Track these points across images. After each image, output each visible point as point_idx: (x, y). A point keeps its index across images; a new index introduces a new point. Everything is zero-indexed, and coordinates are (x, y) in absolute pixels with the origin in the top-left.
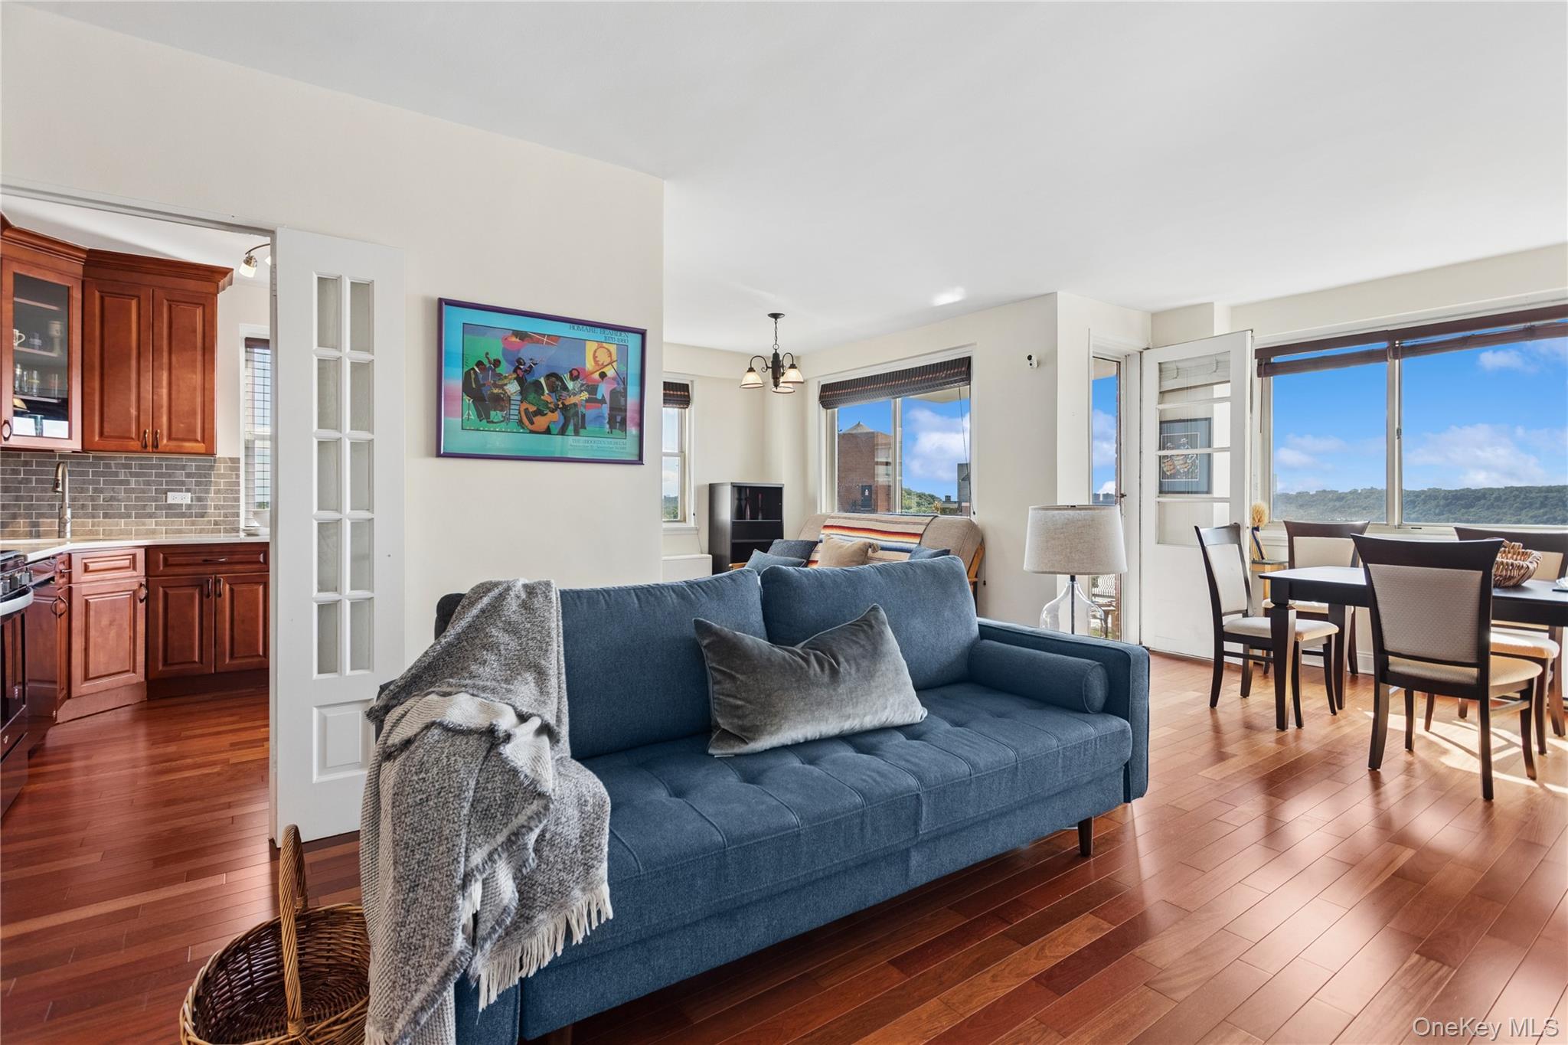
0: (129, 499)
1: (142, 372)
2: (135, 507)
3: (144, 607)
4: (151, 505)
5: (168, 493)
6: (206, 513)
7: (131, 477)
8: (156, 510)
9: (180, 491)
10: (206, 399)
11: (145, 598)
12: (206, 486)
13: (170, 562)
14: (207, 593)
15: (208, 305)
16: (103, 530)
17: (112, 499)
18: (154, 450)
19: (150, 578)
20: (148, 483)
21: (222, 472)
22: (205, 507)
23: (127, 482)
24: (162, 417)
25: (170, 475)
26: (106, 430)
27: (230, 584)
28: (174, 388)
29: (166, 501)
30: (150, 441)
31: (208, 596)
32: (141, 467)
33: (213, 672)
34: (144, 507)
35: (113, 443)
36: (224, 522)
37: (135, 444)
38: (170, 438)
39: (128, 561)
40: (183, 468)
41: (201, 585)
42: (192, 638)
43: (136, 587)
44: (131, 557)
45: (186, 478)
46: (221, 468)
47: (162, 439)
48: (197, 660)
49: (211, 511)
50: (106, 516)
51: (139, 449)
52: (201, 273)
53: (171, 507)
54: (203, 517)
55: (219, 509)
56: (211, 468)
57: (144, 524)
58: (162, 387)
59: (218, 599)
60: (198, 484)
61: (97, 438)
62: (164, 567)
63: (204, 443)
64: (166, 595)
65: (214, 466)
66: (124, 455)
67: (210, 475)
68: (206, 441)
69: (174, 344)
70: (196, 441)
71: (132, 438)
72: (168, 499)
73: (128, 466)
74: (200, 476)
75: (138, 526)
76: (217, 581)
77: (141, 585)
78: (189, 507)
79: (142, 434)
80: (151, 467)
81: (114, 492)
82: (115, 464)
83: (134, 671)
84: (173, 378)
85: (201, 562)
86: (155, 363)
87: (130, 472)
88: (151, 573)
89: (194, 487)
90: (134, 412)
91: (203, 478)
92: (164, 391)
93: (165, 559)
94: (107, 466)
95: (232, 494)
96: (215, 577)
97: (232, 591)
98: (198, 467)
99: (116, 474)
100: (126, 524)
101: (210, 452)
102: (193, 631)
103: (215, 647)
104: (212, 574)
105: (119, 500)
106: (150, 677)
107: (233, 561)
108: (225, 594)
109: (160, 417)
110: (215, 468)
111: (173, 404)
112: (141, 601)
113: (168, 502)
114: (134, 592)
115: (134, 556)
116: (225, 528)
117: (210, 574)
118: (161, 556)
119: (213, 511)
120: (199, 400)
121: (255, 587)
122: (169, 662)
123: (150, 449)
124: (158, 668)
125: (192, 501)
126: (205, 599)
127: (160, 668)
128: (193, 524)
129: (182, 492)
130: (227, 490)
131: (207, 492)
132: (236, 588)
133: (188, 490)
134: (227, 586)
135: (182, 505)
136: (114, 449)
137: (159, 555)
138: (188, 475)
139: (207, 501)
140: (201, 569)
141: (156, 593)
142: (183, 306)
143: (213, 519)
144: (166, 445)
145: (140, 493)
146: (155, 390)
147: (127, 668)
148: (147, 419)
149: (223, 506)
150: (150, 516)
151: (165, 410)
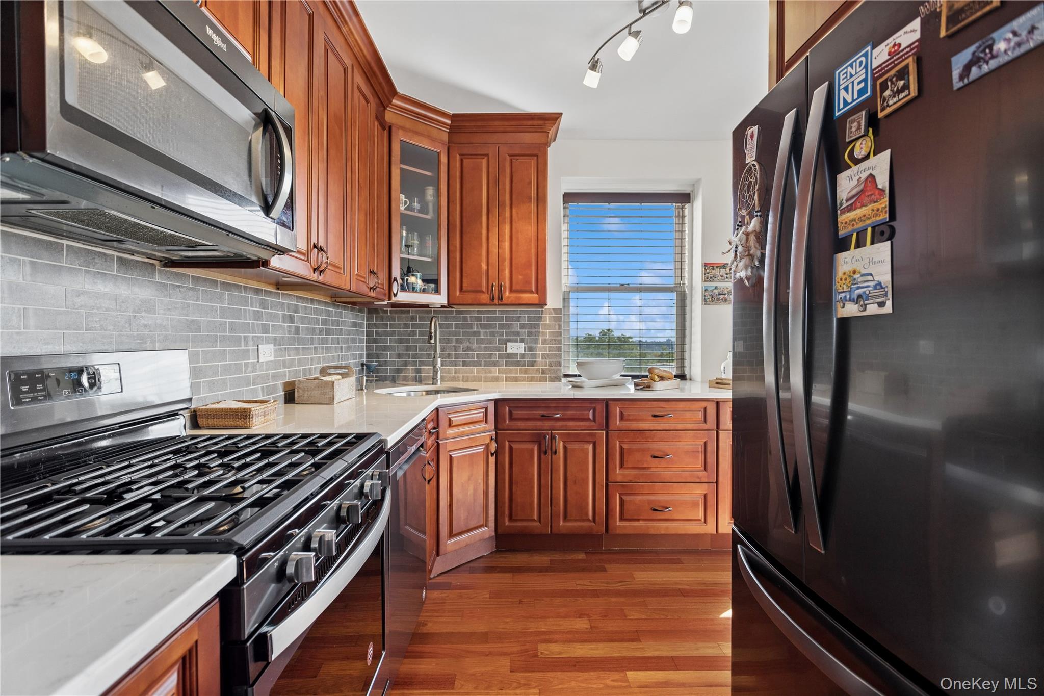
0: (479, 349)
1: (490, 228)
2: (484, 356)
3: (494, 461)
4: (495, 354)
5: (508, 343)
6: (535, 361)
7: (481, 329)
8: (498, 359)
9: (516, 341)
10: (539, 250)
11: (495, 452)
12: (535, 336)
13: (514, 416)
14: (544, 449)
15: (539, 155)
16: (462, 376)
17: (468, 349)
18: (500, 302)
19: (498, 432)
20: (493, 334)
21: (548, 323)
22: (534, 356)
23: (477, 334)
24: (505, 269)
25: (509, 326)
26: (465, 285)
27: (564, 442)
28: (514, 240)
29: (506, 351)
30: (496, 296)
31: (545, 453)
32: (489, 319)
33: (549, 533)
34: (490, 356)
35: (469, 297)
36: (549, 370)
37: (485, 298)
38: (511, 291)
39: (482, 414)
40: (518, 319)
41: (538, 439)
42: (532, 495)
43: (488, 441)
44: (483, 410)
45: (520, 329)
46: (547, 319)
47: (505, 292)
48: (536, 519)
49: (539, 360)
50: (464, 364)
51: (488, 302)
52: (535, 122)
53: (510, 356)
54: (533, 366)
55: (546, 359)
56: (540, 319)
57: (490, 372)
58: (505, 241)
59: (553, 456)
60: (530, 334)
61: (458, 293)
62: (509, 421)
63: (537, 294)
64: (511, 448)
65: (541, 317)
66: (476, 309)
67: (538, 325)
68: (539, 292)
69: (514, 197)
70: (531, 292)
71: (483, 292)
72: (508, 349)
73: (479, 319)
74: (531, 327)
75: (486, 373)
76: (553, 438)
77: (492, 439)
78: (523, 356)
79: (490, 288)
80: (495, 319)
81: (470, 343)
82: (470, 316)
83: (487, 526)
84: (514, 230)
85: (539, 417)
86: (500, 218)
87: (480, 324)
88: (500, 427)
89: (526, 337)
90: (484, 266)
91: (533, 327)
92: (507, 244)
93: (510, 413)
94: (465, 319)
95: (555, 344)
96: (551, 432)
97: (565, 448)
98: (529, 319)
99: (471, 327)
100: (478, 372)
101: (542, 304)
102: (533, 487)
103: (551, 506)
104: (549, 430)
105: (473, 350)
106: (499, 531)
107: (566, 417)
108: (559, 452)
109: (504, 270)
110: (543, 319)
111: (514, 257)
112: (492, 455)
113: (508, 352)
114: (487, 446)
115: (486, 409)
116: (550, 377)
117: (547, 430)
118: (507, 408)
119: (540, 360)
120: (533, 251)
121: (586, 446)
122: (513, 518)
123: (496, 302)
124: (505, 524)
125: (525, 351)
126: (543, 456)
127: (507, 523)
128: (526, 372)
129: (517, 342)
130: (552, 339)
131: (536, 342)
132: (569, 446)
133: (522, 341)
134: (561, 443)
135: (518, 354)
136: (470, 302)
137: (505, 408)
138: (523, 326)
139: (536, 351)
140: (539, 424)
141: (504, 447)
142: (521, 160)
143: (540, 368)
144: (509, 297)
145: (487, 344)
146: (500, 243)
147: (481, 523)
148: (493, 272)
149: (548, 355)
150: (495, 364)
151: (507, 263)
